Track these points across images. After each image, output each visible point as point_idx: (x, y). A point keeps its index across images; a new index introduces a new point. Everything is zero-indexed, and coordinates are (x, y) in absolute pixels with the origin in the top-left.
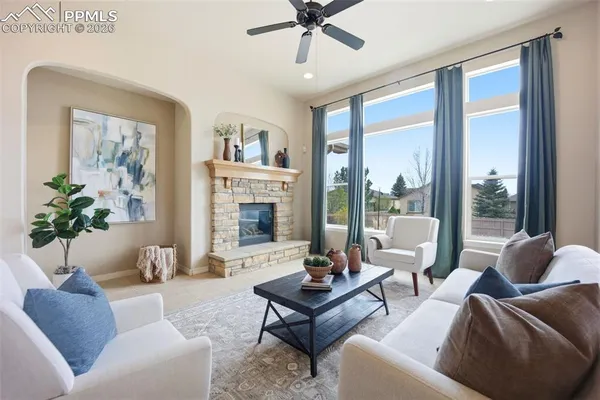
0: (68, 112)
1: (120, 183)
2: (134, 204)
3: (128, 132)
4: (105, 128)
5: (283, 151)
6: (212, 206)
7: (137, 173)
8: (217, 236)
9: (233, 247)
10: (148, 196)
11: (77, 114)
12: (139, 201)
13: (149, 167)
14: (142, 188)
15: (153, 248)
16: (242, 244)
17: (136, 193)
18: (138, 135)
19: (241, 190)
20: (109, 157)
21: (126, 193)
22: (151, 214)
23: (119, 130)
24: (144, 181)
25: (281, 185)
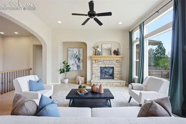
0: (68, 49)
1: (76, 62)
2: (78, 66)
3: (77, 51)
4: (73, 51)
5: (117, 50)
6: (92, 67)
7: (79, 59)
8: (93, 75)
9: (98, 79)
10: (81, 65)
11: (69, 49)
12: (79, 66)
13: (81, 58)
14: (80, 63)
15: (78, 76)
16: (101, 78)
17: (79, 64)
18: (79, 51)
19: (100, 63)
20: (74, 57)
21: (77, 64)
22: (81, 69)
23: (76, 51)
24: (80, 61)
25: (116, 61)
